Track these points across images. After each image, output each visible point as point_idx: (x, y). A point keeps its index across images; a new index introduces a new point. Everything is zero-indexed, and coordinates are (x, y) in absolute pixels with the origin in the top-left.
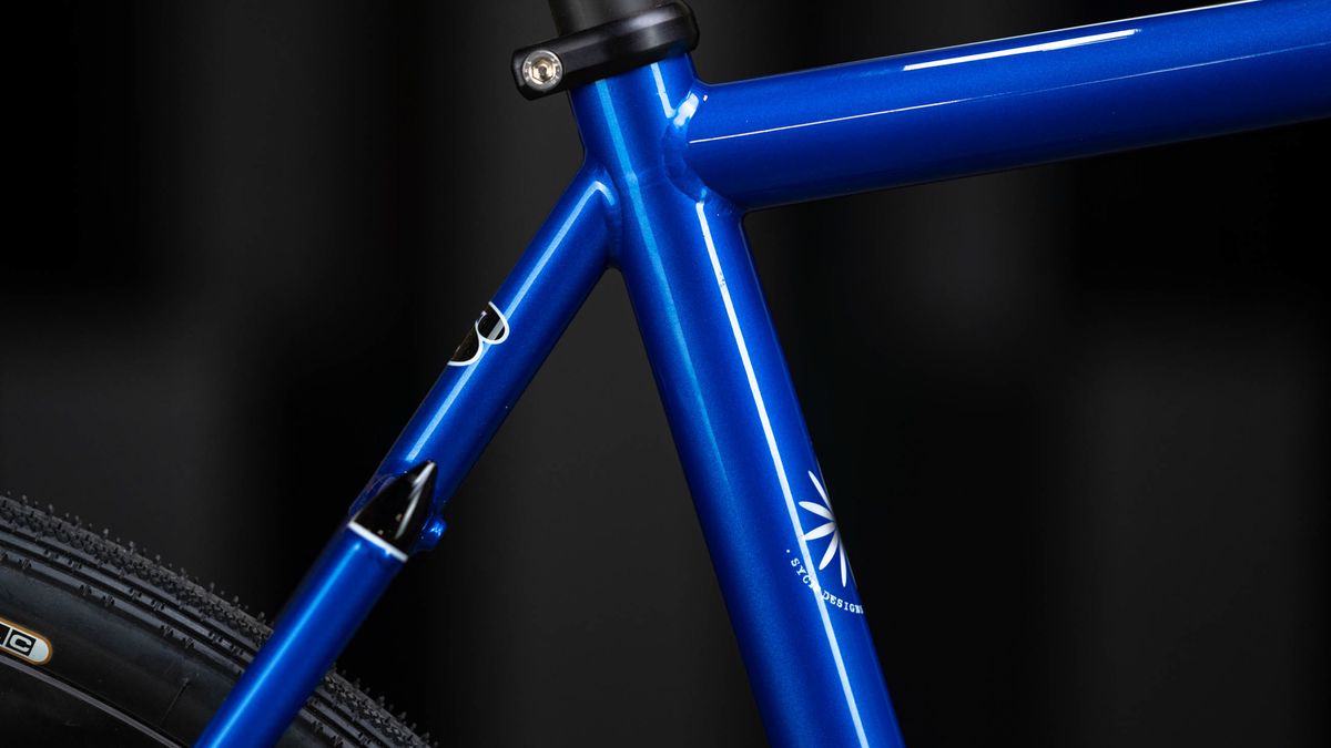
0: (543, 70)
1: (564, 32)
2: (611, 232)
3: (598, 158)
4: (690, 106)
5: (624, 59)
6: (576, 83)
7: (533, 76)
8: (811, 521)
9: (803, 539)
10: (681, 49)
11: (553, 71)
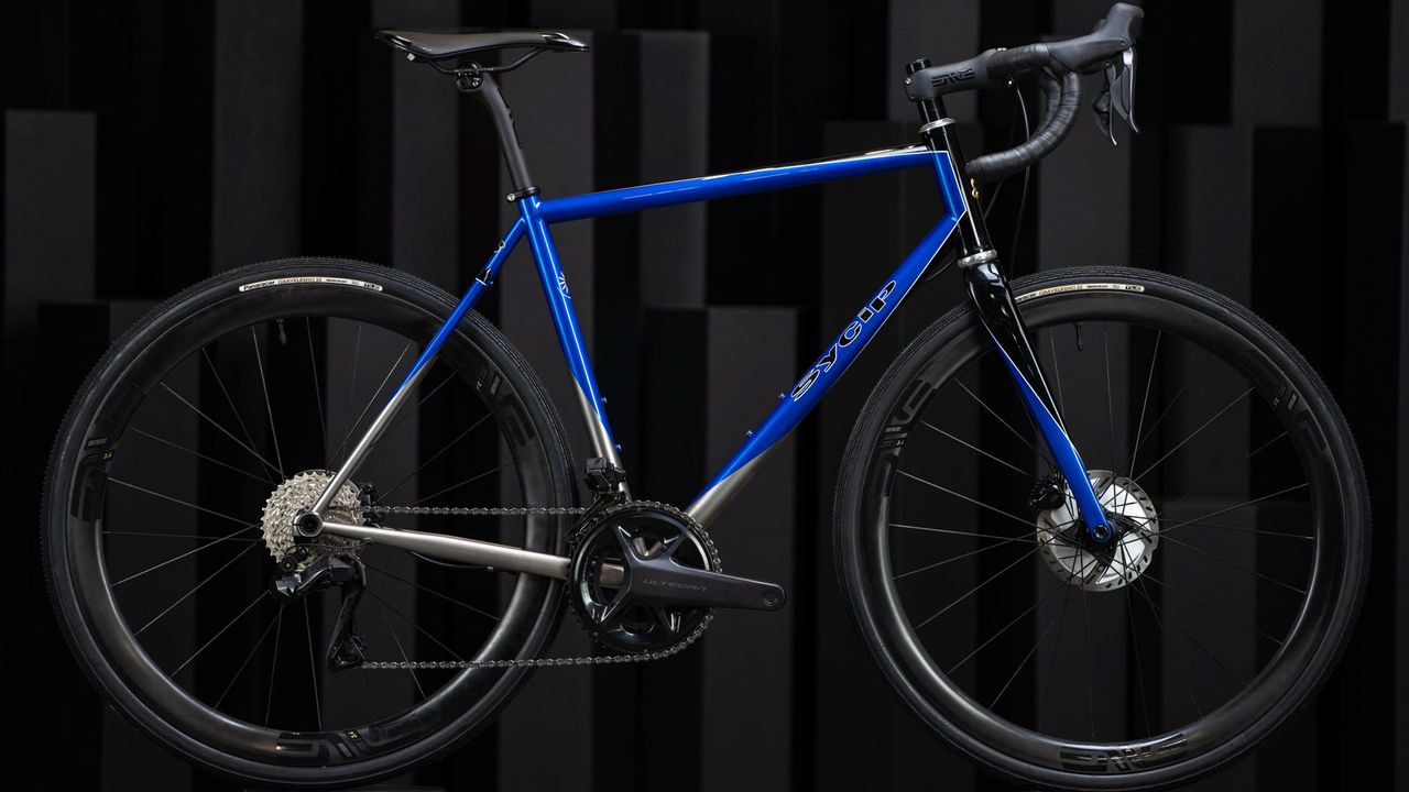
0: (511, 198)
1: (515, 191)
2: (524, 231)
3: (521, 214)
4: (538, 204)
5: (527, 196)
6: (517, 200)
7: (510, 199)
8: (561, 281)
9: (560, 284)
10: (538, 194)
11: (513, 197)
